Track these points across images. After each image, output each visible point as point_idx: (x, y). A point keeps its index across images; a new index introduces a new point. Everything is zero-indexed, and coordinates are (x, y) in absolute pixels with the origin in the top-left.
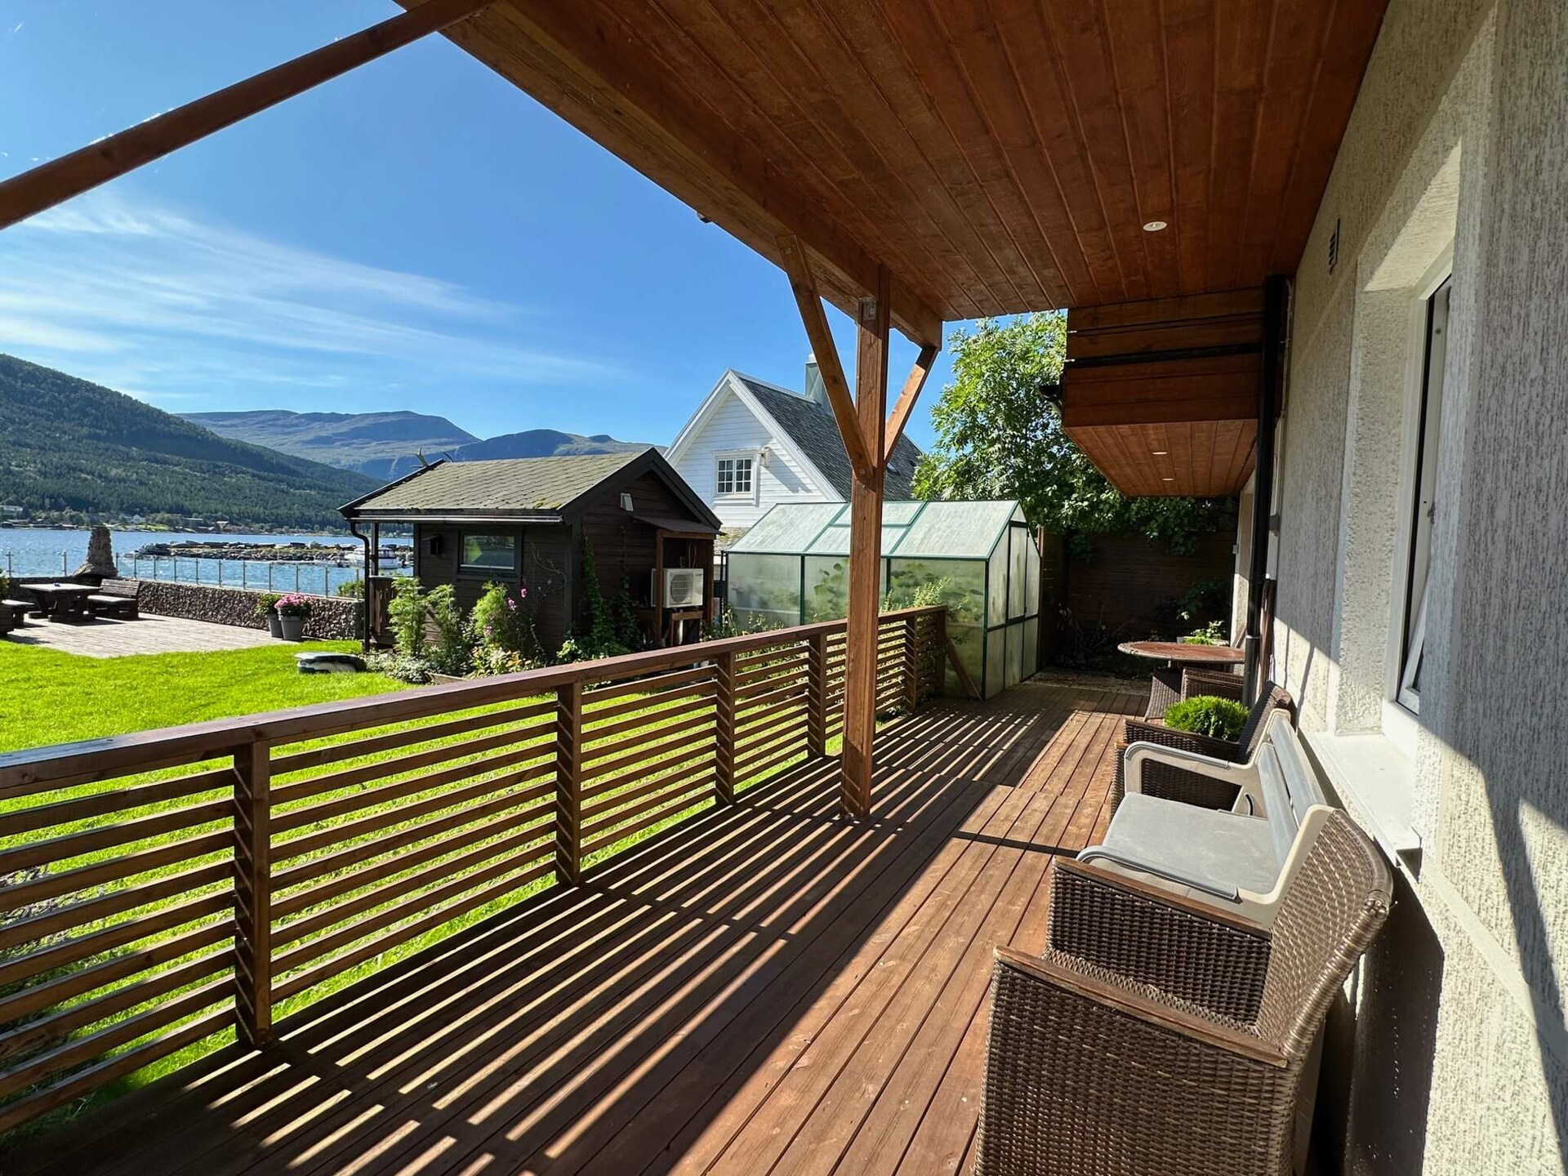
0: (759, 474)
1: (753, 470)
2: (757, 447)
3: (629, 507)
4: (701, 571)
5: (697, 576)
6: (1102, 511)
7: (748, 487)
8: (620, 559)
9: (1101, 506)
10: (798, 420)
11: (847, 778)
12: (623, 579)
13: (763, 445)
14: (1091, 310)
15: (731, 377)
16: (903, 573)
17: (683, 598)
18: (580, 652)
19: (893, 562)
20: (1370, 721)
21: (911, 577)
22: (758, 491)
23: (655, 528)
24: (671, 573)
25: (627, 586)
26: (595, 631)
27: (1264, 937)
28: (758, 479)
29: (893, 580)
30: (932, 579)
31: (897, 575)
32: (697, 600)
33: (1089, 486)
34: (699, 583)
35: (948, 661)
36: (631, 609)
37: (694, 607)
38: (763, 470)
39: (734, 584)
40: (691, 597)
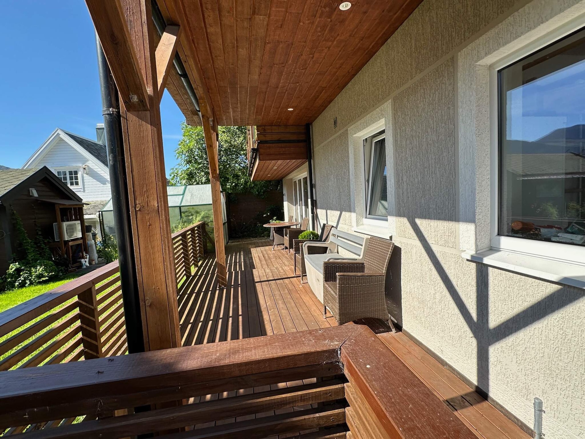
0: (83, 177)
1: (79, 175)
2: (81, 165)
3: (36, 194)
4: (79, 222)
5: (78, 224)
6: (239, 186)
7: (77, 184)
8: (34, 220)
9: (239, 184)
10: (99, 153)
11: (220, 275)
12: (36, 230)
13: (83, 164)
14: (263, 127)
15: (59, 132)
16: (186, 212)
17: (72, 235)
18: (23, 268)
19: (181, 208)
20: (361, 223)
21: (190, 213)
22: (84, 185)
23: (53, 204)
24: (65, 224)
25: (40, 233)
26: (30, 256)
27: (363, 264)
28: (83, 180)
29: (183, 215)
30: (197, 212)
31: (184, 213)
32: (79, 235)
33: (234, 178)
34: (79, 227)
35: (208, 241)
36: (44, 243)
37: (78, 238)
38: (85, 175)
39: (107, 224)
40: (76, 234)
